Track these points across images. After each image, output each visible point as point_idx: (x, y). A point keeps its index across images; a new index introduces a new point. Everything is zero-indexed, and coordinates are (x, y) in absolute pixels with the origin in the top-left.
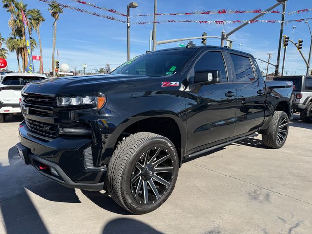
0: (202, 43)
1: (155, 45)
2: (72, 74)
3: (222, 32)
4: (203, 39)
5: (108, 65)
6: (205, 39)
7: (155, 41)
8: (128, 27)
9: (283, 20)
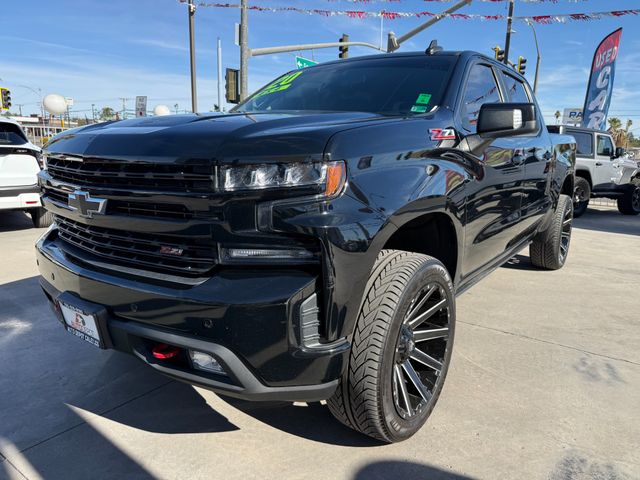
0: (340, 56)
1: (245, 56)
2: (36, 120)
3: (389, 35)
4: (341, 48)
5: (142, 100)
6: (346, 50)
7: (246, 47)
8: (191, 14)
9: (510, 15)
